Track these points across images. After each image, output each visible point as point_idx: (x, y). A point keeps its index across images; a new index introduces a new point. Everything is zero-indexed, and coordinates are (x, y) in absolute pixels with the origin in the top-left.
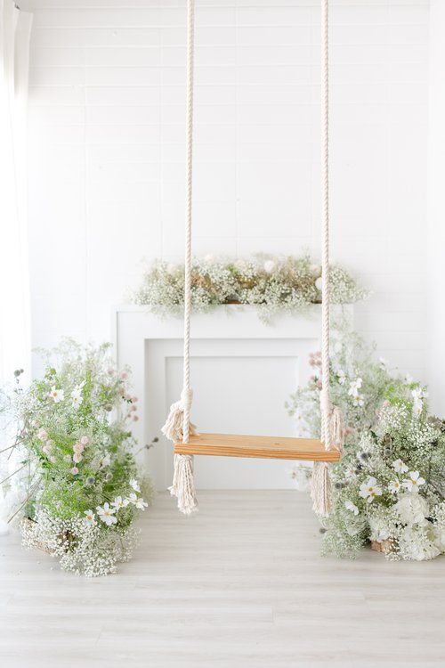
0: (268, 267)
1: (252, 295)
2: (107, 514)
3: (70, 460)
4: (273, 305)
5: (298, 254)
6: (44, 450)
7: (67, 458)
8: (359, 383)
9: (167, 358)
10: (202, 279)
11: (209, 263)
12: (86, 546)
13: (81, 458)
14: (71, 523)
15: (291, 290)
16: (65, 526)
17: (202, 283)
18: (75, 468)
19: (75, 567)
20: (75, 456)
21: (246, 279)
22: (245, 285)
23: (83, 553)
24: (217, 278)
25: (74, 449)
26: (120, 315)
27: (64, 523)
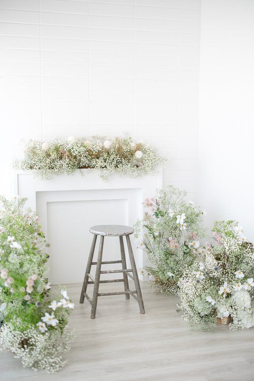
0: (107, 145)
1: (100, 162)
2: (50, 319)
3: (24, 290)
4: (111, 168)
5: (122, 136)
6: (6, 285)
7: (22, 289)
8: (183, 217)
9: (47, 203)
10: (67, 153)
11: (72, 143)
12: (39, 350)
14: (28, 333)
15: (121, 160)
16: (24, 336)
17: (68, 156)
18: (28, 296)
19: (34, 365)
20: (28, 288)
21: (94, 153)
22: (93, 157)
23: (38, 355)
24: (76, 152)
25: (27, 283)
26: (19, 176)
27: (23, 334)
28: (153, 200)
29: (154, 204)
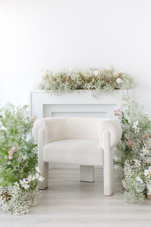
0: (96, 73)
1: (89, 85)
2: (25, 184)
4: (98, 90)
5: (109, 68)
7: (6, 157)
8: (137, 123)
9: (52, 113)
10: (68, 78)
11: (71, 72)
12: (14, 200)
13: (12, 157)
14: (7, 188)
15: (106, 83)
16: (5, 190)
17: (68, 80)
18: (9, 162)
19: (9, 210)
20: (9, 156)
21: (86, 79)
22: (86, 81)
23: (13, 203)
24: (74, 78)
25: (9, 153)
26: (32, 94)
27: (4, 189)
28: (119, 111)
29: (120, 114)
